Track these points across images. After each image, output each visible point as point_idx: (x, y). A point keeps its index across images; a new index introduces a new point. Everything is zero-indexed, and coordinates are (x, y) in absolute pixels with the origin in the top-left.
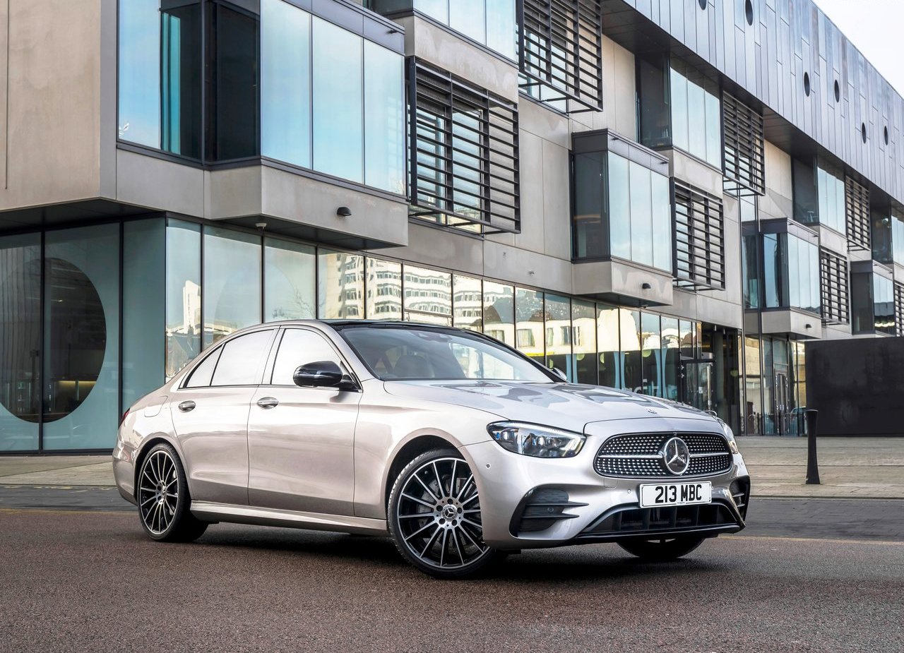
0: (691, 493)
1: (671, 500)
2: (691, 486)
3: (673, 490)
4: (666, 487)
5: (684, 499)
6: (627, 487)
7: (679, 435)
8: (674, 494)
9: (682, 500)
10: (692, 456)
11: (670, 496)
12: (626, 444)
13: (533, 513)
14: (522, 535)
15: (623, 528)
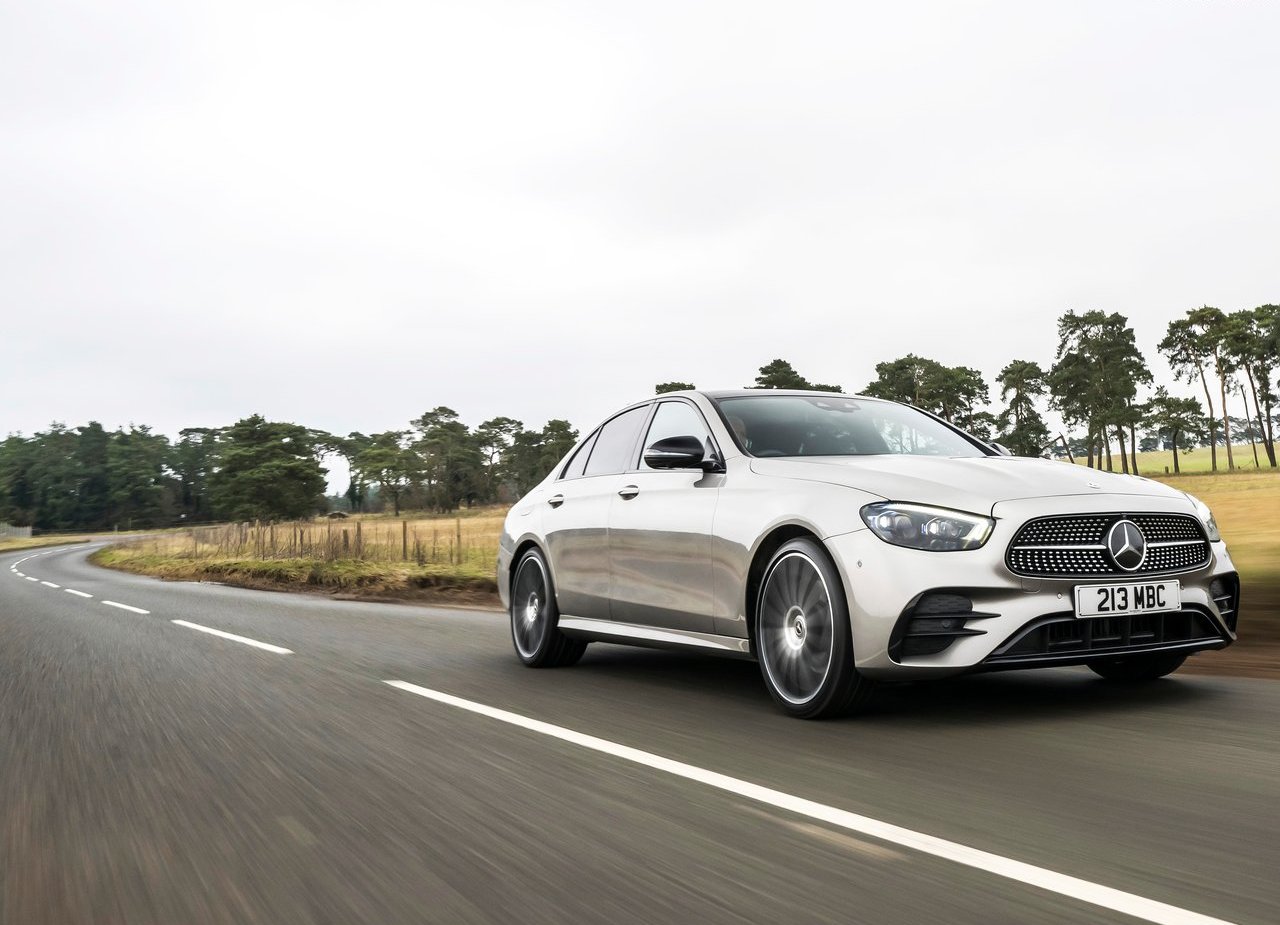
0: (1149, 597)
1: (1120, 607)
2: (1148, 588)
3: (1122, 594)
4: (1113, 590)
5: (1140, 606)
6: (1057, 589)
7: (1129, 517)
8: (1125, 599)
9: (1136, 607)
10: (1151, 545)
11: (1119, 601)
12: (1053, 530)
13: (921, 628)
14: (906, 661)
15: (1052, 649)
